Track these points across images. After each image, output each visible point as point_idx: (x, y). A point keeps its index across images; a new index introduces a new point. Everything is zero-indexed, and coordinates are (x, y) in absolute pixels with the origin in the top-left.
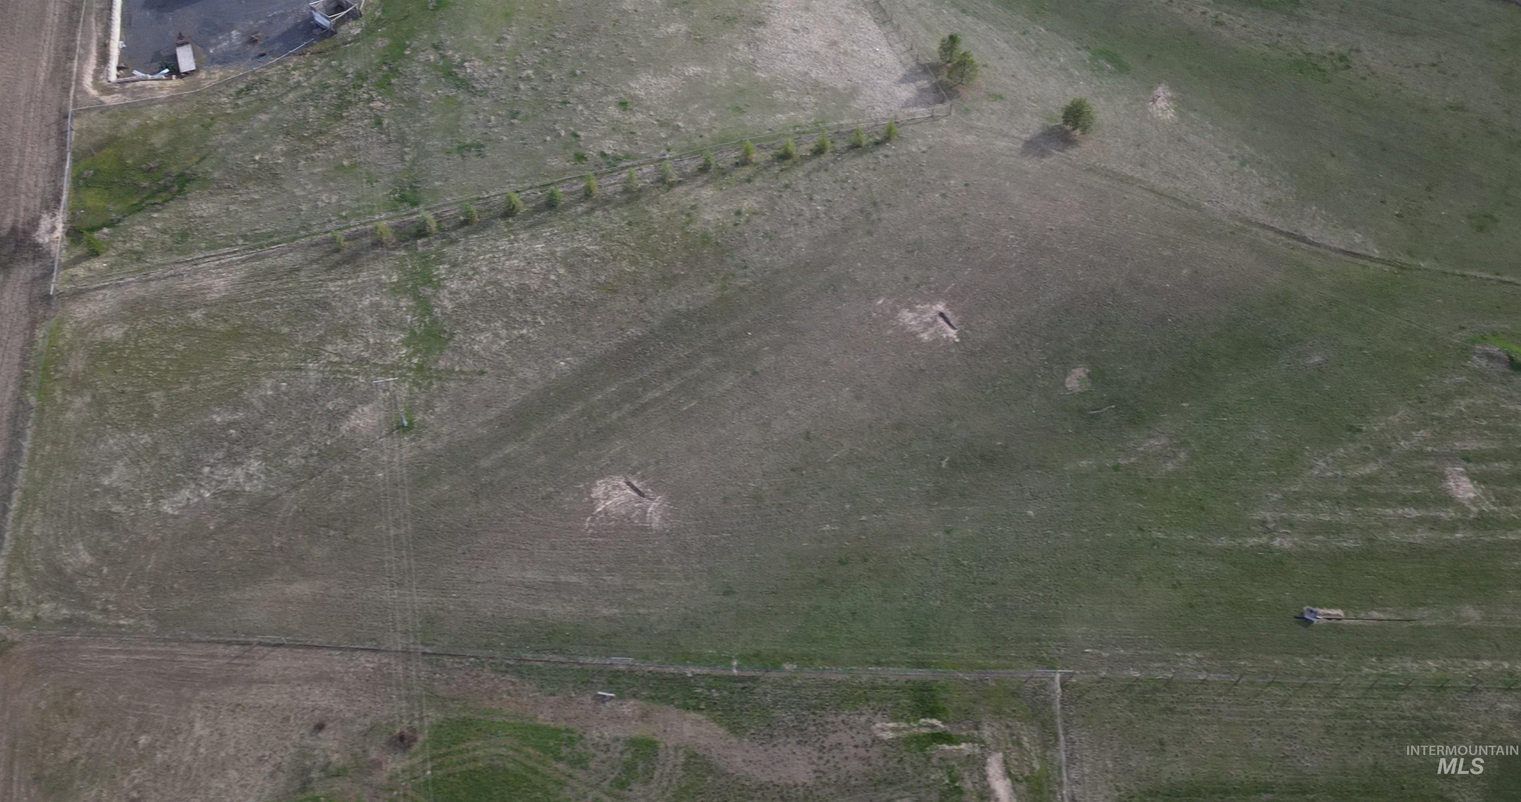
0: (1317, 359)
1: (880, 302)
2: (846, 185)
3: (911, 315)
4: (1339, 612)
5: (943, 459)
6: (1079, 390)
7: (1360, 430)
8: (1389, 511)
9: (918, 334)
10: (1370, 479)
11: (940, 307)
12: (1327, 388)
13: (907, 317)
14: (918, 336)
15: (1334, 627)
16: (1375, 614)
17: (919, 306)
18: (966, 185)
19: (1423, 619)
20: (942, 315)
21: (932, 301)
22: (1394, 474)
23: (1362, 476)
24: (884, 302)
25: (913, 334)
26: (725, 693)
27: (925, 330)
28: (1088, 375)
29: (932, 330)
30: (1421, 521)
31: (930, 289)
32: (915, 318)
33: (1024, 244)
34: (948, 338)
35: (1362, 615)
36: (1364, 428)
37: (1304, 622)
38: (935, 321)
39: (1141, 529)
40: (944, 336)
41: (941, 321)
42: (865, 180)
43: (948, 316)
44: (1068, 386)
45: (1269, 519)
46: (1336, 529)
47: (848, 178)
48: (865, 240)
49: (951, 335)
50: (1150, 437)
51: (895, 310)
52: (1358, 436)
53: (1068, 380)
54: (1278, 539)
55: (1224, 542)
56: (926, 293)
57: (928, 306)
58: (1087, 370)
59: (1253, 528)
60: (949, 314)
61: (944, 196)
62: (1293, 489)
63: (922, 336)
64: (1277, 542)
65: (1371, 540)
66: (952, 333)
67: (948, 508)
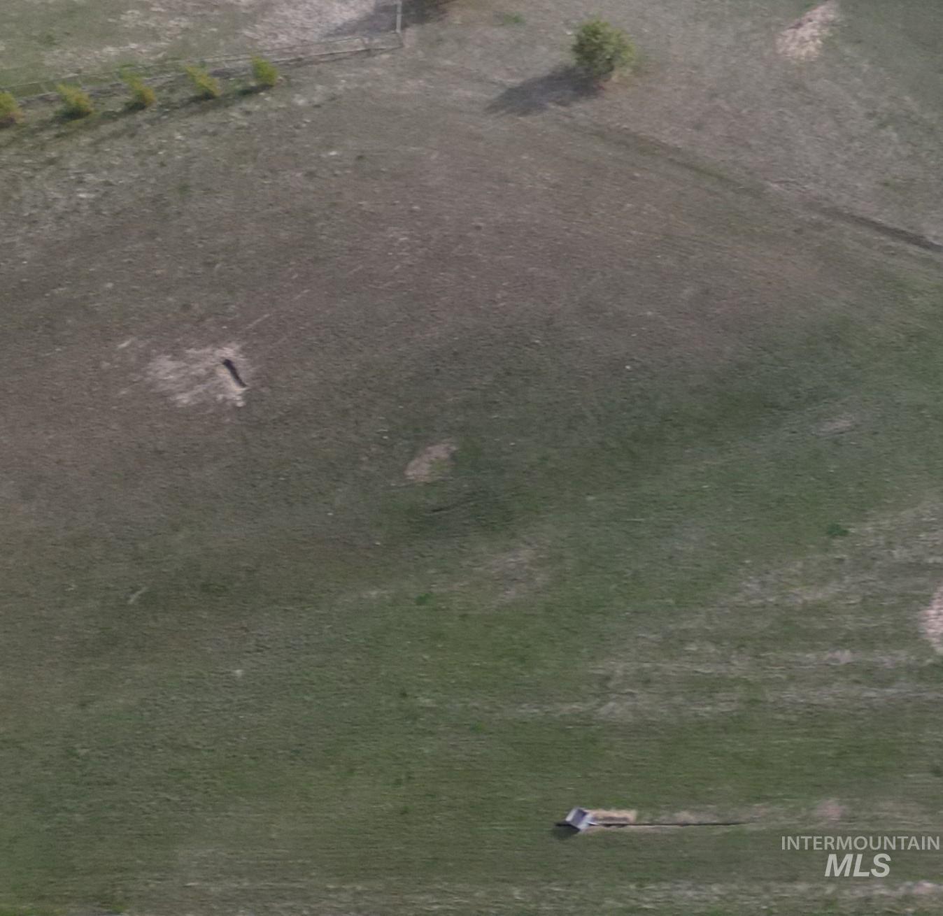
0: (842, 424)
1: (124, 345)
2: (151, 158)
3: (171, 365)
4: (631, 815)
5: (134, 590)
6: (428, 480)
7: (845, 533)
8: (811, 656)
9: (172, 393)
10: (819, 610)
11: (229, 352)
12: (832, 468)
13: (165, 369)
14: (172, 399)
15: (611, 838)
16: (684, 816)
17: (192, 351)
18: (360, 158)
19: (752, 820)
20: (228, 364)
21: (217, 342)
22: (855, 600)
23: (805, 602)
24: (130, 346)
25: (163, 396)
27: (190, 388)
28: (453, 456)
29: (200, 388)
30: (849, 670)
31: (224, 323)
32: (177, 370)
33: (420, 252)
34: (225, 400)
35: (664, 818)
36: (852, 530)
37: (571, 829)
38: (212, 373)
39: (404, 695)
40: (220, 397)
41: (224, 373)
42: (188, 150)
43: (239, 367)
44: (409, 473)
45: (619, 672)
46: (711, 686)
47: (161, 148)
48: (140, 245)
49: (232, 396)
50: (506, 549)
51: (146, 357)
52: (837, 542)
53: (412, 464)
54: (611, 704)
55: (528, 710)
56: (213, 329)
57: (208, 350)
58: (454, 448)
59: (584, 687)
60: (240, 361)
61: (311, 175)
62: (684, 626)
63: (179, 397)
64: (603, 711)
65: (753, 702)
66: (235, 392)
67: (106, 667)
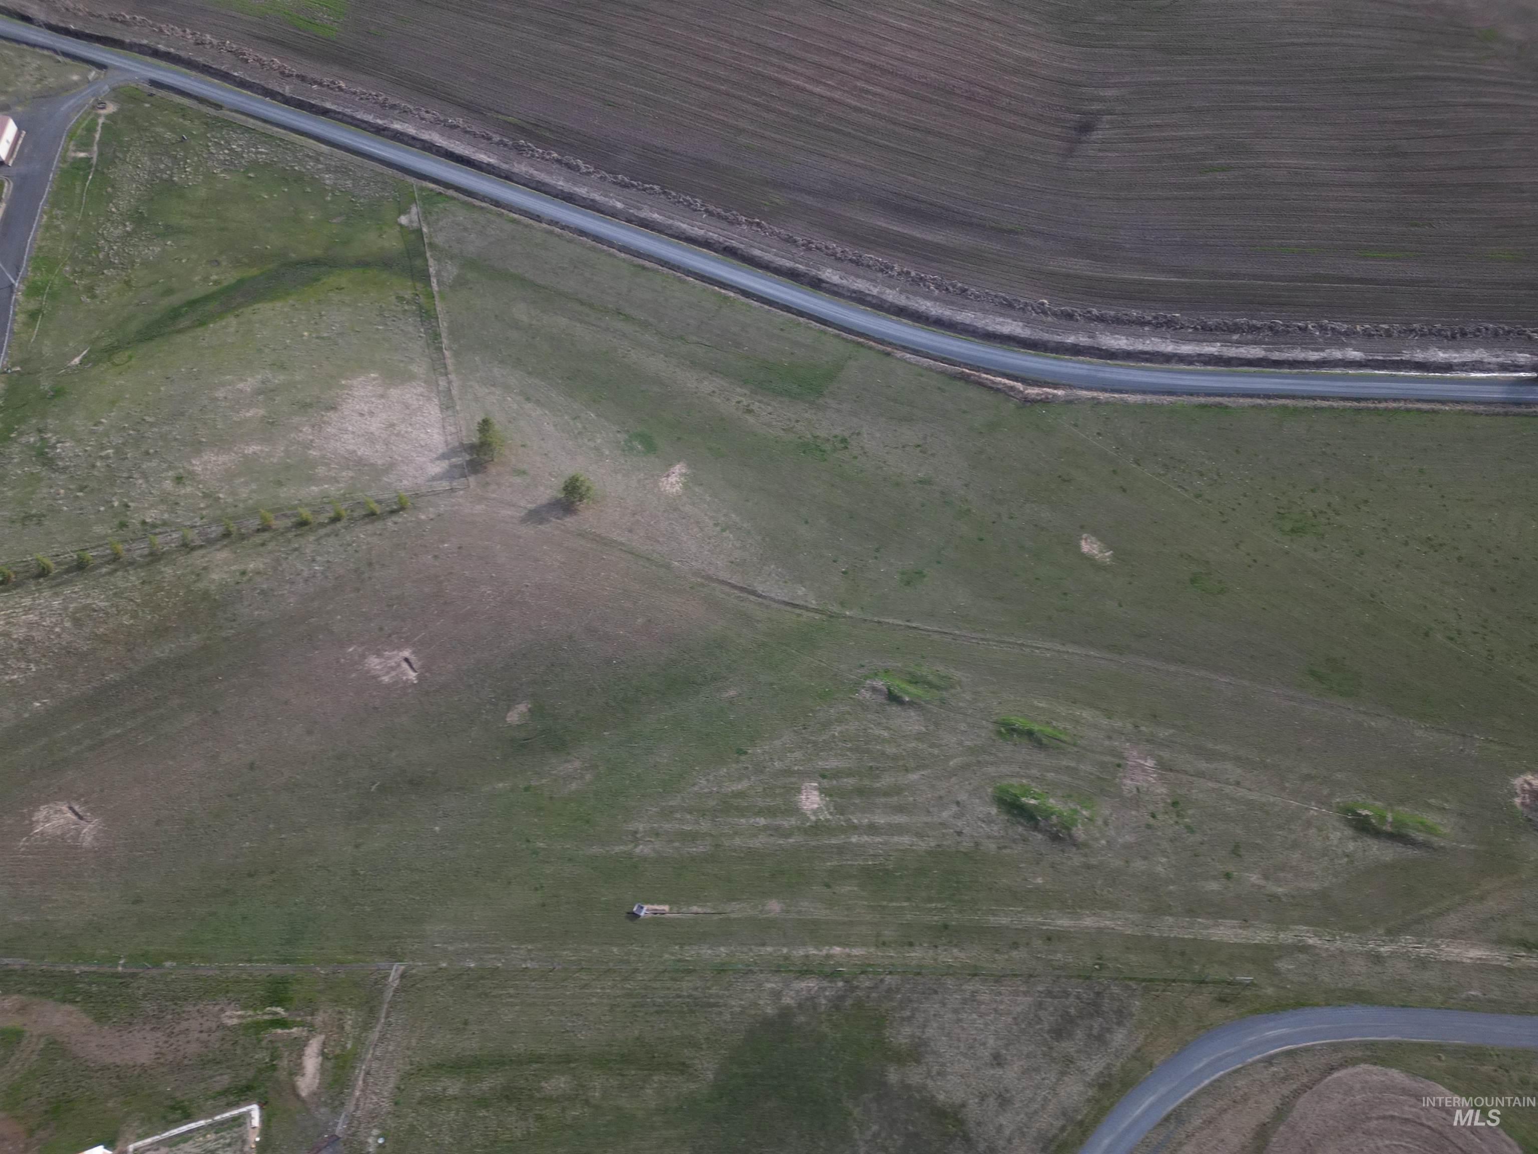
0: (732, 693)
1: (351, 650)
2: (349, 548)
3: (377, 661)
4: (666, 908)
5: (374, 783)
6: (518, 723)
7: (746, 753)
8: (743, 821)
9: (379, 677)
10: (741, 794)
11: (406, 653)
12: (732, 717)
13: (373, 662)
14: (379, 679)
15: (657, 921)
16: (695, 909)
17: (387, 653)
18: (460, 548)
19: (733, 912)
20: (406, 660)
21: (399, 648)
22: (760, 789)
23: (733, 791)
24: (355, 650)
25: (375, 677)
26: (104, 988)
27: (388, 673)
28: (530, 710)
29: (393, 673)
30: (766, 828)
31: (401, 638)
32: (381, 663)
33: (499, 599)
34: (407, 680)
35: (684, 910)
36: (750, 751)
37: (634, 916)
38: (399, 665)
39: (528, 841)
40: (404, 678)
41: (405, 665)
42: (368, 543)
43: (412, 661)
44: (508, 719)
45: (641, 829)
46: (693, 837)
47: (353, 542)
48: (352, 595)
49: (410, 677)
50: (567, 761)
51: (363, 656)
52: (743, 758)
53: (509, 714)
54: (641, 847)
55: (596, 850)
56: (396, 641)
57: (395, 652)
58: (529, 706)
59: (624, 837)
60: (413, 659)
61: (436, 557)
62: (671, 803)
63: (383, 678)
64: (638, 850)
65: (717, 846)
66: (412, 675)
67: (365, 826)
